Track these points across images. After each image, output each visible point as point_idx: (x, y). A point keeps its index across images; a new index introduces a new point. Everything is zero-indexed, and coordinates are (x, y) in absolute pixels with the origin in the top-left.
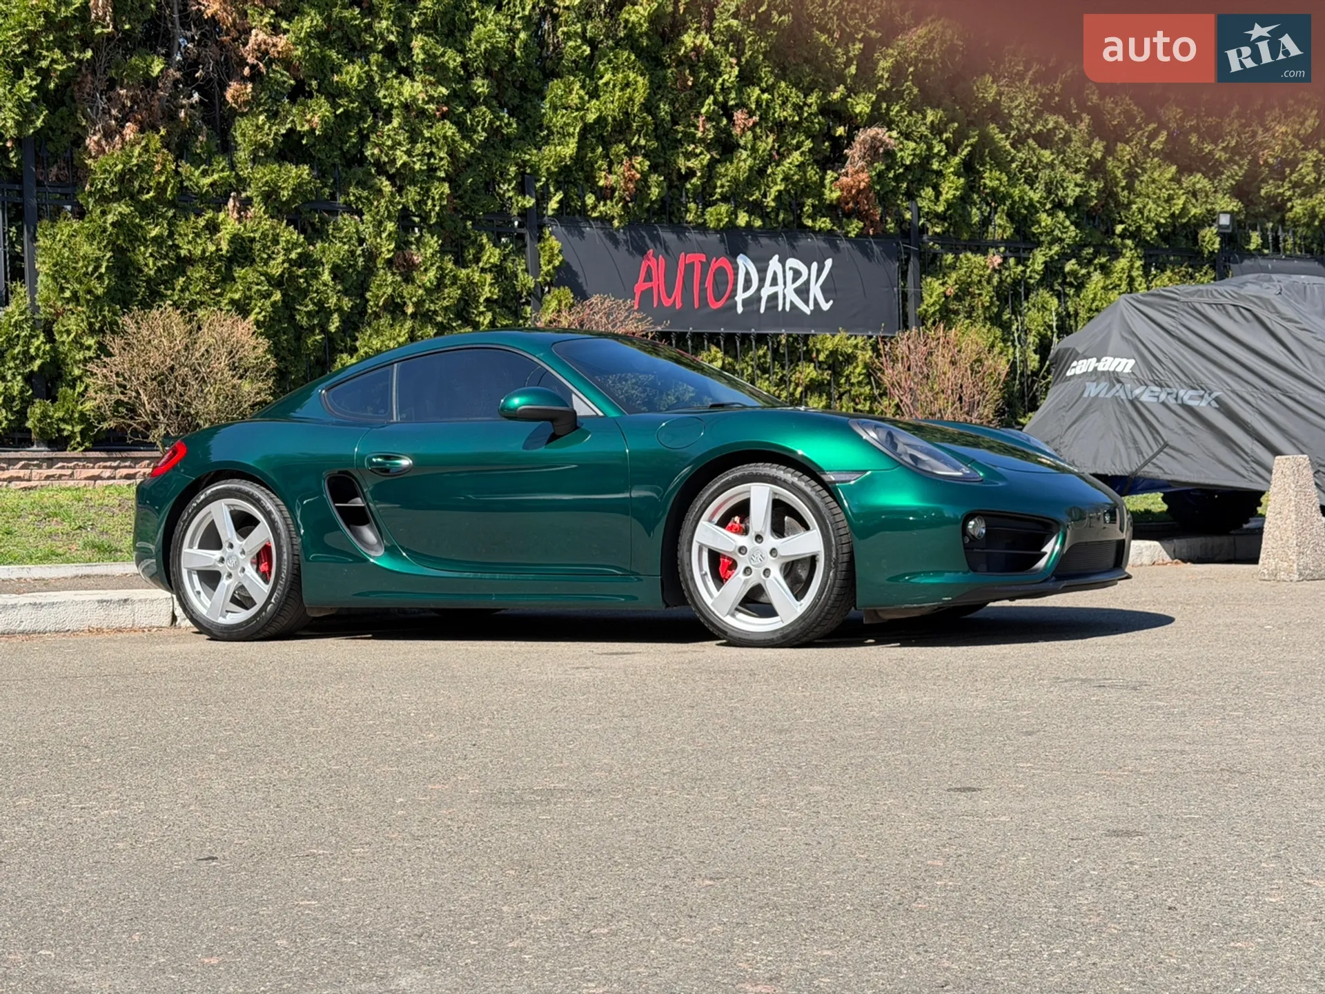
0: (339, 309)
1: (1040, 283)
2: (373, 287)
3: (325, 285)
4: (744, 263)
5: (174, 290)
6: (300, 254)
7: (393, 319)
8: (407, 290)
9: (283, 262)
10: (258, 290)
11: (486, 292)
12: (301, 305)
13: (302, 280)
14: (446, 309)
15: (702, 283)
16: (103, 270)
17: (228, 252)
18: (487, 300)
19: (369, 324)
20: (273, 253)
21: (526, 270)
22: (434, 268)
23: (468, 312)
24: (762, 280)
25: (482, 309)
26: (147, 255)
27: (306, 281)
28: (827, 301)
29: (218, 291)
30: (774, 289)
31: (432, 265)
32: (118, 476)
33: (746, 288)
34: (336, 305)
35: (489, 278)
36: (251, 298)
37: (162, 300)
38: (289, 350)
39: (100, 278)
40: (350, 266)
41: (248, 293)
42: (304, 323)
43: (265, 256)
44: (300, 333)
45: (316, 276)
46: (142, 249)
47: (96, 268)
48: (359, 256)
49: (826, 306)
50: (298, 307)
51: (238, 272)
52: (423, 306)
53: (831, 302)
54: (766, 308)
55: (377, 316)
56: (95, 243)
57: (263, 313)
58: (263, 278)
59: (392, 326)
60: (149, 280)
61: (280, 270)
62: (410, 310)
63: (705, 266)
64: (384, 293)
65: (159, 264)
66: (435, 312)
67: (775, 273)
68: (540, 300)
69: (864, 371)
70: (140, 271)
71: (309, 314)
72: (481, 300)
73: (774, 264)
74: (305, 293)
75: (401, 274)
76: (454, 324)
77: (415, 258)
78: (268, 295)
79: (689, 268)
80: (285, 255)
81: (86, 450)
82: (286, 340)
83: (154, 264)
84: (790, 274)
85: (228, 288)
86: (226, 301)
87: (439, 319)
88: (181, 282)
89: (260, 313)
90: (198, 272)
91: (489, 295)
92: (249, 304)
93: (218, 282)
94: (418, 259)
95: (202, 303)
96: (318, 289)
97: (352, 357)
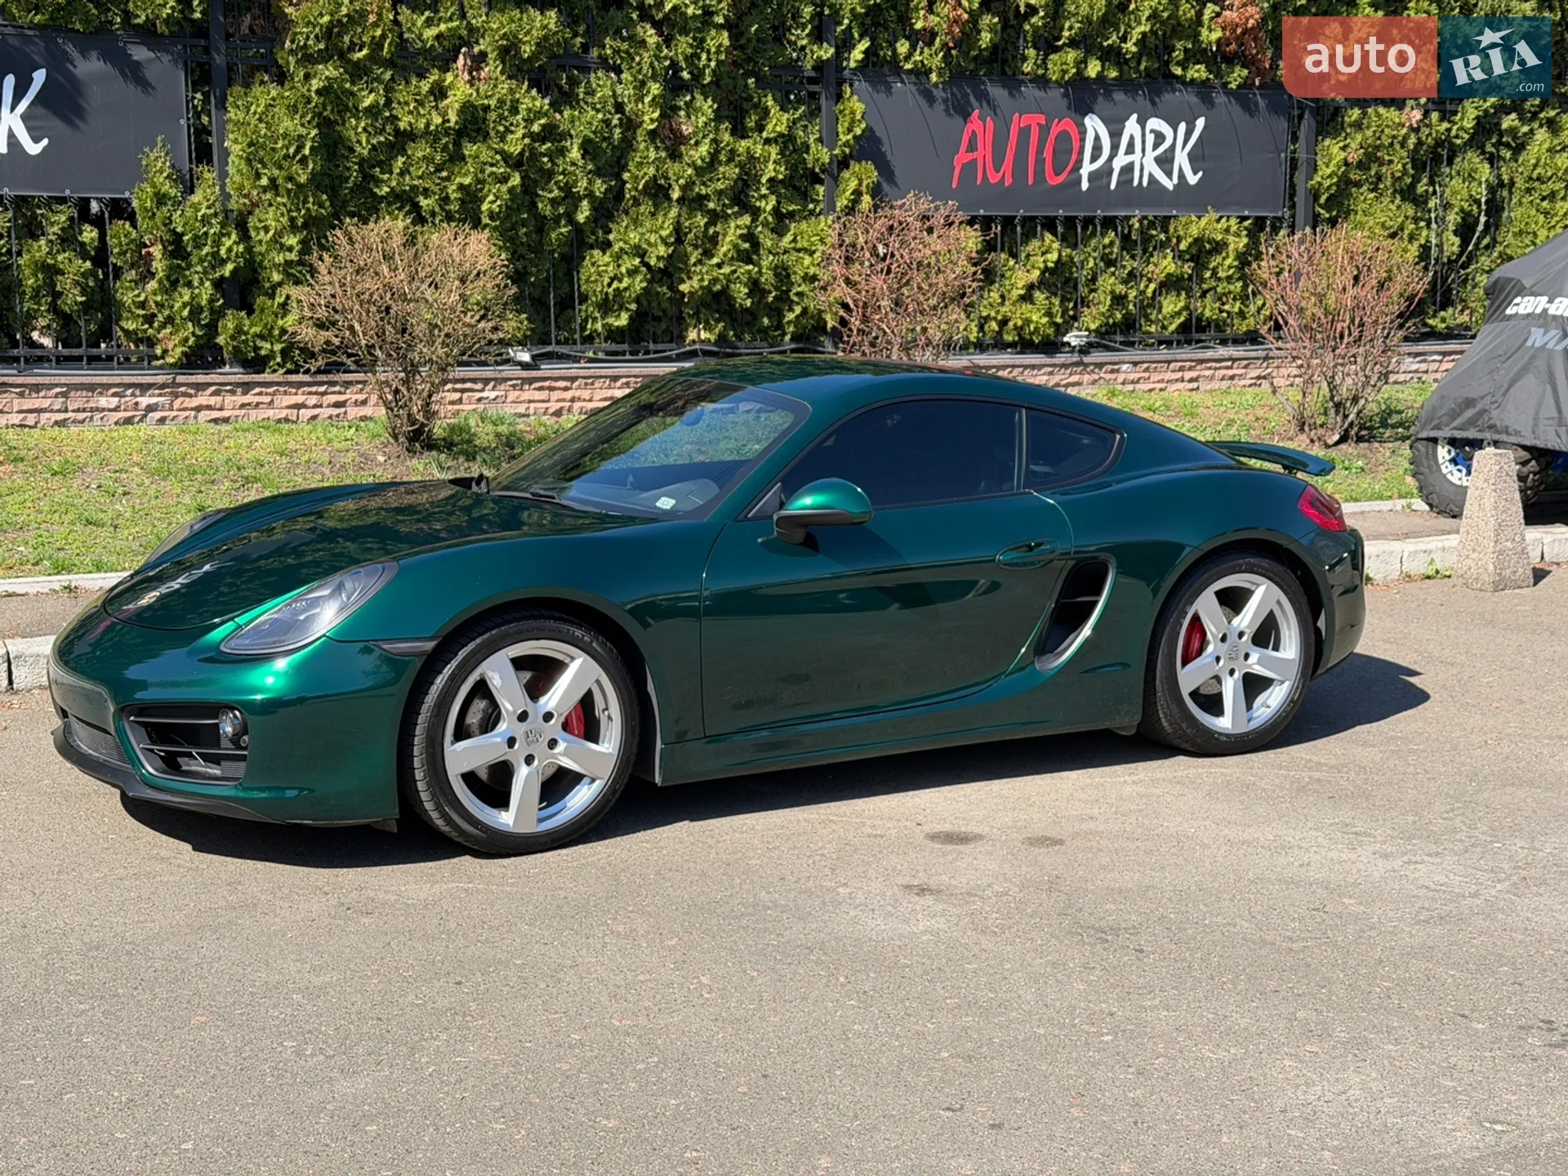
0: (590, 195)
1: (1469, 144)
2: (631, 166)
3: (573, 164)
4: (1094, 125)
5: (391, 173)
6: (544, 126)
7: (656, 206)
8: (673, 168)
9: (524, 137)
10: (492, 173)
11: (770, 171)
12: (543, 189)
13: (545, 159)
14: (720, 193)
15: (1040, 151)
16: (307, 151)
17: (456, 123)
18: (771, 180)
19: (627, 213)
20: (512, 124)
21: (820, 140)
22: (707, 141)
23: (747, 196)
24: (1115, 148)
25: (764, 191)
26: (360, 130)
27: (551, 160)
28: (1195, 173)
29: (444, 174)
30: (1129, 158)
31: (704, 137)
32: (325, 405)
33: (1094, 159)
34: (586, 189)
35: (774, 151)
36: (483, 182)
37: (377, 186)
38: (529, 245)
39: (303, 161)
40: (605, 139)
41: (480, 176)
42: (548, 213)
43: (501, 129)
44: (541, 226)
45: (562, 152)
46: (353, 121)
47: (300, 148)
48: (615, 126)
49: (1193, 179)
50: (540, 192)
51: (469, 149)
52: (692, 190)
53: (1200, 174)
54: (1118, 183)
55: (636, 202)
56: (297, 117)
57: (499, 203)
58: (498, 157)
59: (653, 215)
60: (362, 162)
61: (519, 148)
62: (676, 195)
63: (1045, 130)
64: (645, 174)
65: (374, 141)
66: (707, 197)
67: (1132, 138)
68: (836, 179)
69: (1236, 263)
70: (352, 150)
71: (554, 202)
72: (764, 180)
73: (1132, 126)
74: (550, 174)
75: (666, 149)
76: (729, 211)
77: (684, 128)
78: (504, 179)
79: (1025, 132)
80: (525, 127)
81: (289, 372)
82: (525, 234)
83: (368, 142)
84: (1150, 139)
85: (457, 170)
86: (454, 187)
87: (711, 205)
88: (400, 164)
89: (495, 201)
90: (420, 150)
91: (773, 174)
92: (481, 190)
93: (444, 163)
94: (687, 129)
95: (426, 190)
96: (565, 170)
97: (604, 253)
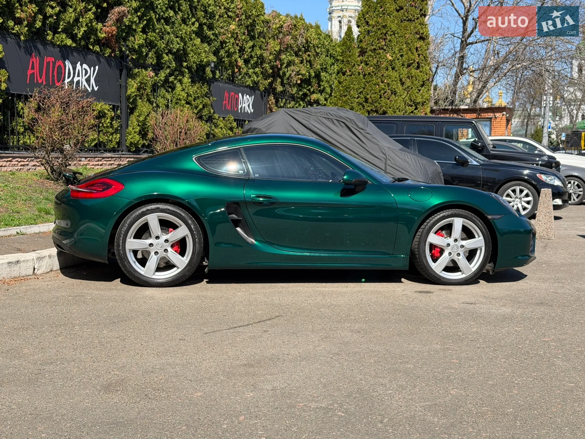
1: (162, 86)
4: (68, 64)
15: (53, 72)
24: (74, 74)
28: (96, 87)
30: (78, 78)
33: (69, 77)
49: (96, 89)
53: (98, 87)
63: (54, 63)
67: (79, 70)
69: (110, 121)
73: (78, 66)
79: (48, 63)
84: (84, 71)
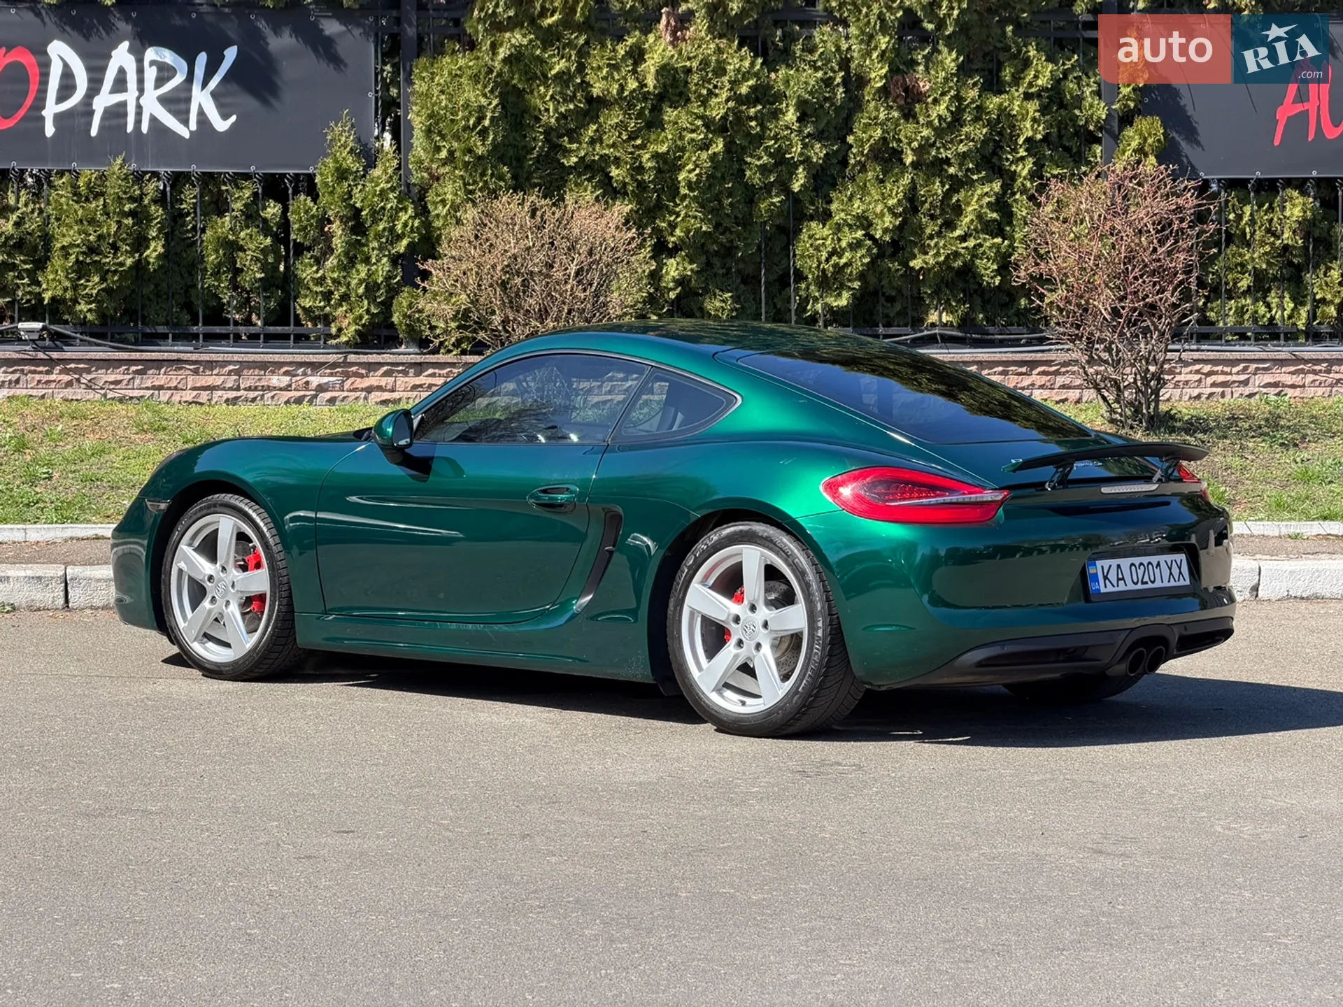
0: (807, 161)
2: (857, 128)
3: (787, 128)
5: (580, 143)
6: (753, 89)
7: (885, 173)
8: (907, 129)
9: (727, 101)
10: (693, 140)
11: (1027, 130)
12: (751, 156)
13: (753, 124)
14: (964, 156)
16: (487, 123)
17: (655, 87)
18: (1028, 140)
19: (853, 179)
20: (716, 87)
21: (1098, 93)
22: (947, 98)
23: (1000, 159)
25: (1022, 153)
26: (548, 98)
27: (762, 125)
29: (639, 142)
31: (943, 94)
34: (801, 154)
35: (1033, 107)
36: (683, 149)
37: (565, 157)
38: (736, 218)
39: (483, 133)
40: (826, 99)
41: (679, 143)
42: (756, 181)
43: (704, 92)
44: (751, 196)
45: (776, 114)
46: (542, 88)
47: (480, 119)
48: (838, 85)
50: (748, 160)
51: (670, 114)
52: (929, 153)
55: (863, 169)
56: (479, 86)
57: (697, 171)
58: (699, 123)
59: (882, 181)
60: (548, 131)
61: (722, 112)
62: (909, 159)
64: (871, 137)
65: (562, 110)
66: (947, 161)
68: (1116, 138)
70: (538, 120)
71: (764, 169)
72: (1021, 141)
74: (760, 138)
75: (900, 108)
76: (975, 177)
77: (921, 84)
78: (705, 146)
80: (731, 90)
81: (464, 352)
82: (731, 205)
83: (556, 110)
85: (653, 137)
86: (648, 156)
87: (952, 170)
88: (590, 133)
89: (694, 170)
90: (613, 118)
91: (1030, 134)
92: (680, 158)
93: (640, 129)
94: (924, 86)
95: (617, 159)
96: (777, 134)
97: (824, 225)
